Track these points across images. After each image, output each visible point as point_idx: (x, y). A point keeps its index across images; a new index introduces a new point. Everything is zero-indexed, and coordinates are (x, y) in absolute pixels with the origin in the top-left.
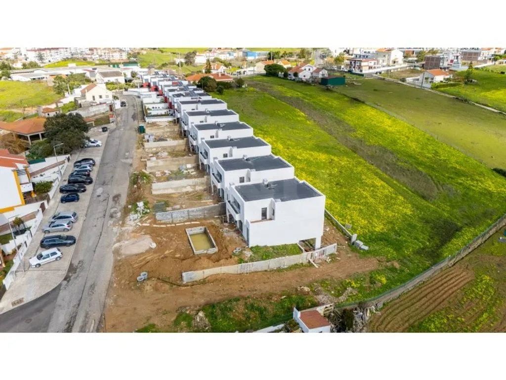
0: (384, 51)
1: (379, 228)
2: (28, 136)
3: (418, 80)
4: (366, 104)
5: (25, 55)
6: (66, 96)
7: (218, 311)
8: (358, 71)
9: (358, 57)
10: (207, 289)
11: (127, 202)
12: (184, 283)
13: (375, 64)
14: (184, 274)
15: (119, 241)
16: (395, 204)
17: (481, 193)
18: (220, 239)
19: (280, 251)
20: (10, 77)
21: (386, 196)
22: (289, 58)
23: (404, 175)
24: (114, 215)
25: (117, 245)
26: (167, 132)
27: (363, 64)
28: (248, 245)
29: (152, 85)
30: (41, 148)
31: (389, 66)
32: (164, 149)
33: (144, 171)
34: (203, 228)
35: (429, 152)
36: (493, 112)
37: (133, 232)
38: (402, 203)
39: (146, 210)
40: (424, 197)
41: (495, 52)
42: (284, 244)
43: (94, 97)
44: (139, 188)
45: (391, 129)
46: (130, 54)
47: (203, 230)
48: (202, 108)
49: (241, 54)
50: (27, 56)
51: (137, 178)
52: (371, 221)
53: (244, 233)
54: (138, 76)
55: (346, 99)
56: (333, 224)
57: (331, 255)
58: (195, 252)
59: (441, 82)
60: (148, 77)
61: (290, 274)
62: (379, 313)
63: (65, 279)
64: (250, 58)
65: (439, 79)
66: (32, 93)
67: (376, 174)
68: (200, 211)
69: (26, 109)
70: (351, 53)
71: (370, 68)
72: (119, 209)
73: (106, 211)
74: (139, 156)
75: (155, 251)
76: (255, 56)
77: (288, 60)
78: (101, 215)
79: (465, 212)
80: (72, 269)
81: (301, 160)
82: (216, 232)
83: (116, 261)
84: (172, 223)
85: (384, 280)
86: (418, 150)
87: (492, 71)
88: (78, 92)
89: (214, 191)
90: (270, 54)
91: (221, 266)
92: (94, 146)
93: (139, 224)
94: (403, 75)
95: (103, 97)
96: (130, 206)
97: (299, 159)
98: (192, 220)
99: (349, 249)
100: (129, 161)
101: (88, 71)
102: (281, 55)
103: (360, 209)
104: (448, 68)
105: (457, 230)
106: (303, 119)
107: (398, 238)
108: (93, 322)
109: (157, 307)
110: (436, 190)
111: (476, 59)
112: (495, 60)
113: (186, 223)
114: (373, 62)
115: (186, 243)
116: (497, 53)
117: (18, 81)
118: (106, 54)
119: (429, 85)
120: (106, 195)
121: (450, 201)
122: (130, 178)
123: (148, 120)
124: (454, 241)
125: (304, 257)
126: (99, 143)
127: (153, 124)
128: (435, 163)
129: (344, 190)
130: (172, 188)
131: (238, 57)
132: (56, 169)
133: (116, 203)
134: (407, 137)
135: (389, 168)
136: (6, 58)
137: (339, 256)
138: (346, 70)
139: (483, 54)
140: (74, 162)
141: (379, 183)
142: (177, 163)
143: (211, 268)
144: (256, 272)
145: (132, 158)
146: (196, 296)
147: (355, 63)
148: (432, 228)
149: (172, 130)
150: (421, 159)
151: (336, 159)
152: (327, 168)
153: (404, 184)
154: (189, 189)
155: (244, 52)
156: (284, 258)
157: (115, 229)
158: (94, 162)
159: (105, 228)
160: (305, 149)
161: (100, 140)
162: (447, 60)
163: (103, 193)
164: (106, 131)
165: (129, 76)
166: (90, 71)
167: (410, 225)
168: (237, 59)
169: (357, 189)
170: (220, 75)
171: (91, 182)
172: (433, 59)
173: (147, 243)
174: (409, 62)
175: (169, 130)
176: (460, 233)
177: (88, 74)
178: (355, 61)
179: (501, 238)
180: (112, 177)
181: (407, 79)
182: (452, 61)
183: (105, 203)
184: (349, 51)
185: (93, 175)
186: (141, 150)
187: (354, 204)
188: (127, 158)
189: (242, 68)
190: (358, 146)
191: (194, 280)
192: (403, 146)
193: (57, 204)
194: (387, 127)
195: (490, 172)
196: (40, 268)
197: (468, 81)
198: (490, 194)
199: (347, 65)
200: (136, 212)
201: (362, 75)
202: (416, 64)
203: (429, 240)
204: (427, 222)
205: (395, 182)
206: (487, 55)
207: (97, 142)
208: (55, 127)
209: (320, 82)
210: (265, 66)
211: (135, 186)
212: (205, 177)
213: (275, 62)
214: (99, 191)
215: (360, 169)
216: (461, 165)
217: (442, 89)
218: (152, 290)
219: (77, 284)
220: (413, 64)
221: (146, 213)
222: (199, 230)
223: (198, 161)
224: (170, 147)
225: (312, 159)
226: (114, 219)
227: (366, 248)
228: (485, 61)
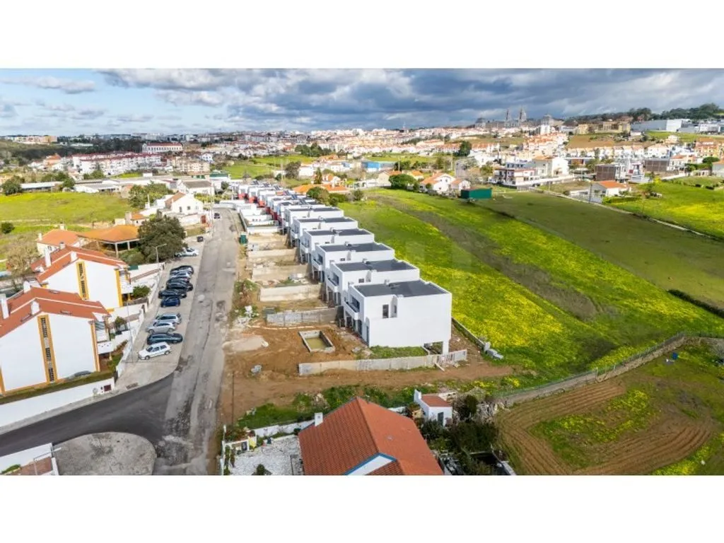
0: (543, 159)
1: (519, 342)
2: (116, 244)
3: (586, 193)
4: (517, 220)
5: (78, 166)
6: (146, 208)
7: (338, 394)
8: (510, 183)
9: (510, 166)
10: (324, 380)
11: (233, 308)
12: (301, 374)
13: (531, 174)
14: (301, 365)
15: (228, 340)
16: (541, 322)
17: (650, 316)
18: (337, 342)
19: (402, 352)
20: (73, 188)
21: (533, 315)
22: (423, 169)
23: (557, 295)
24: (221, 319)
25: (227, 343)
26: (273, 243)
27: (516, 174)
28: (368, 345)
29: (250, 196)
30: (132, 256)
31: (550, 177)
32: (271, 259)
33: (249, 279)
34: (318, 331)
35: (591, 272)
36: (680, 230)
37: (243, 332)
38: (551, 322)
39: (255, 314)
40: (578, 317)
41: (689, 161)
42: (407, 346)
43: (181, 208)
44: (245, 295)
45: (545, 246)
46: (213, 165)
47: (317, 334)
48: (314, 215)
49: (359, 164)
50: (81, 167)
51: (243, 286)
52: (510, 336)
53: (364, 335)
54: (230, 188)
55: (491, 213)
56: (465, 336)
57: (461, 362)
58: (311, 350)
59: (616, 196)
60: (245, 187)
61: (412, 374)
62: (508, 410)
63: (177, 369)
64: (370, 170)
65: (612, 192)
66: (101, 206)
67: (523, 293)
68: (315, 314)
69: (95, 224)
70: (503, 162)
71: (526, 179)
72: (224, 314)
73: (210, 315)
74: (243, 266)
75: (267, 349)
76: (378, 168)
77: (421, 172)
78: (207, 318)
79: (627, 332)
80: (181, 361)
81: (431, 276)
82: (333, 335)
83: (227, 356)
84: (284, 327)
85: (517, 383)
86: (578, 270)
87: (685, 184)
88: (161, 203)
89: (330, 299)
90: (397, 164)
91: (339, 359)
92: (190, 256)
93: (249, 326)
94: (567, 188)
95: (191, 208)
96: (237, 311)
97: (429, 275)
98: (305, 325)
99: (481, 358)
100: (232, 270)
101: (168, 181)
102: (411, 165)
103: (499, 325)
104: (626, 180)
105: (613, 349)
106: (436, 234)
107: (540, 352)
108: (211, 402)
109: (273, 392)
110: (595, 311)
111: (664, 169)
112: (689, 170)
113: (299, 328)
114: (529, 172)
115: (301, 343)
116: (692, 162)
117: (84, 192)
118: (183, 165)
119: (600, 199)
120: (209, 301)
121: (611, 322)
122: (235, 286)
123: (249, 230)
124: (607, 358)
125: (429, 360)
126: (196, 252)
127: (256, 235)
128: (597, 284)
129: (481, 306)
130: (282, 295)
131: (355, 169)
132: (152, 276)
133: (221, 308)
134: (564, 255)
135: (539, 288)
136: (53, 169)
137: (468, 363)
138: (494, 182)
139: (673, 164)
140: (170, 270)
141: (524, 301)
142: (286, 271)
143: (329, 361)
144: (376, 371)
145: (234, 267)
146: (314, 385)
147: (506, 173)
148: (583, 346)
149: (279, 240)
150: (580, 279)
151: (474, 276)
152: (463, 285)
153: (556, 304)
154: (301, 297)
155: (363, 163)
156: (407, 358)
157: (223, 331)
158: (192, 269)
159: (211, 329)
160: (437, 265)
161: (197, 249)
162: (625, 171)
163: (205, 299)
164: (202, 241)
165: (219, 188)
166: (171, 182)
167: (557, 342)
168: (354, 171)
169: (497, 307)
170: (333, 186)
171: (191, 289)
172: (605, 168)
173: (259, 342)
174: (576, 173)
175: (275, 240)
176: (615, 351)
177: (168, 185)
178: (506, 171)
179: (667, 360)
180: (214, 285)
181: (571, 192)
182: (631, 171)
183: (209, 308)
184: (500, 160)
185: (193, 282)
186: (244, 260)
187: (493, 320)
188: (229, 267)
189: (360, 180)
190: (503, 264)
191: (311, 373)
192: (559, 266)
193: (157, 308)
194: (540, 245)
195: (664, 295)
196: (150, 360)
197: (652, 195)
198: (661, 316)
199: (496, 176)
200: (245, 316)
201: (515, 188)
202: (586, 175)
203: (577, 356)
204: (578, 340)
205: (545, 302)
206: (678, 165)
207: (193, 250)
208: (151, 232)
209: (460, 195)
210: (390, 177)
211: (241, 293)
212: (320, 284)
213: (403, 172)
214: (201, 297)
215: (503, 287)
216: (629, 286)
217: (617, 204)
218: (267, 380)
219: (189, 373)
220: (582, 176)
221: (256, 316)
222: (314, 333)
223: (311, 270)
224: (277, 257)
225: (444, 275)
226: (220, 323)
227: (501, 357)
228: (676, 172)
